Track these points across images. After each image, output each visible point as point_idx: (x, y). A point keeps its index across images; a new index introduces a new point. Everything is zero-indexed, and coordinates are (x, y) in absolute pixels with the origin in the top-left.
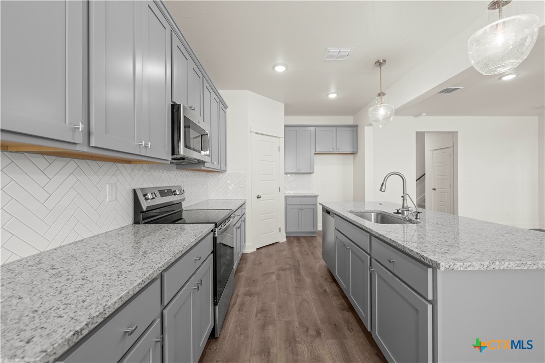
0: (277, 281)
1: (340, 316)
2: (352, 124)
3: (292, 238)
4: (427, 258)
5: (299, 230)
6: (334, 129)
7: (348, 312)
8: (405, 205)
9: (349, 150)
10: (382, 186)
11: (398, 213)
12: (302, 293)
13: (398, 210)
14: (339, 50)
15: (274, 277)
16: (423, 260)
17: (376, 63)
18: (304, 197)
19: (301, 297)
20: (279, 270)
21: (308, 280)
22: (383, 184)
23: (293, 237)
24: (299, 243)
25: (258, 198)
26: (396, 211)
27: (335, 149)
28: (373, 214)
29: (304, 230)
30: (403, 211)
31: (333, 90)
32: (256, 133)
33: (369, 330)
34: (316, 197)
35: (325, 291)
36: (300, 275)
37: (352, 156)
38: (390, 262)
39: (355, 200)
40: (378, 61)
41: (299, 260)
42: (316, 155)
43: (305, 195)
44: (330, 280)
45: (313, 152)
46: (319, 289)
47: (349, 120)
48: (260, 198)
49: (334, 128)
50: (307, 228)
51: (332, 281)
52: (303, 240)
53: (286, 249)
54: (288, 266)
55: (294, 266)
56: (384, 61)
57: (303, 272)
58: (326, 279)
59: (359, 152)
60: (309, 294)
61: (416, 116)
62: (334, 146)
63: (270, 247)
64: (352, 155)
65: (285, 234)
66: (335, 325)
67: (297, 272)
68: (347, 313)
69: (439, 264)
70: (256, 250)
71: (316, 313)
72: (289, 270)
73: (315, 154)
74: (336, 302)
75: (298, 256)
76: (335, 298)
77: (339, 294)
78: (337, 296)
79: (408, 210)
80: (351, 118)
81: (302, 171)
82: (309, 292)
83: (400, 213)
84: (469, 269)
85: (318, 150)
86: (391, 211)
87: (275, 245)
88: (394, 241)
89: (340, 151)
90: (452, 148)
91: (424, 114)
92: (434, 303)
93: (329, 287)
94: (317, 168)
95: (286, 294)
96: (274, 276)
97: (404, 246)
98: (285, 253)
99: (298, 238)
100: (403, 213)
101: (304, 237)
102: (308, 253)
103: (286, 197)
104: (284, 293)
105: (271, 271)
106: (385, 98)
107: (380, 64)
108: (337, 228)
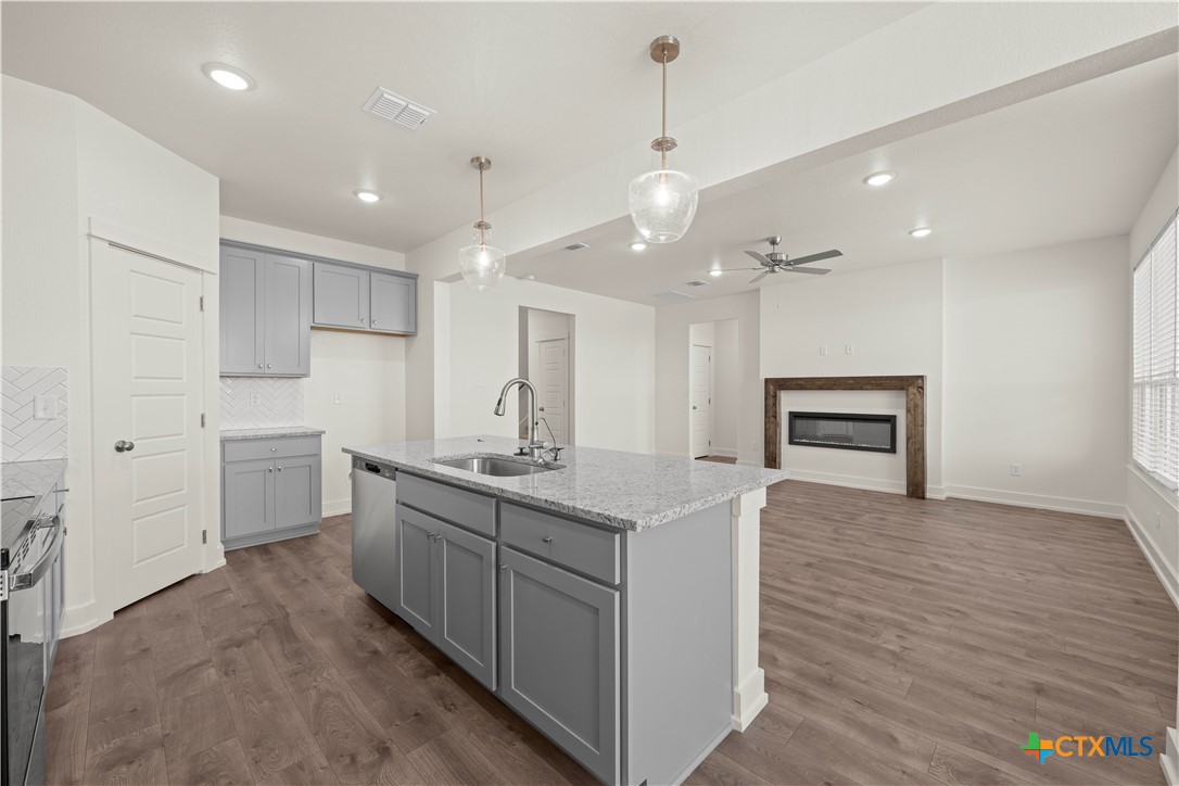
0: (225, 678)
1: (422, 690)
2: (403, 270)
3: (244, 553)
4: (615, 518)
5: (269, 527)
6: (363, 275)
7: (438, 674)
8: (536, 439)
9: (398, 328)
10: (499, 404)
11: (522, 453)
12: (315, 680)
13: (521, 449)
14: (405, 104)
15: (211, 674)
16: (608, 523)
17: (472, 160)
18: (283, 437)
19: (313, 692)
20: (225, 648)
21: (324, 645)
22: (500, 400)
23: (246, 549)
24: (271, 559)
25: (119, 449)
26: (519, 451)
27: (366, 321)
28: (475, 461)
29: (281, 525)
30: (532, 449)
31: (368, 184)
32: (112, 244)
33: (494, 689)
34: (318, 435)
35: (376, 652)
36: (297, 640)
37: (402, 341)
38: (546, 541)
39: (409, 438)
40: (478, 159)
41: (283, 603)
42: (315, 332)
43: (288, 431)
44: (379, 623)
45: (306, 323)
46: (360, 655)
47: (397, 262)
48: (129, 449)
49: (364, 272)
50: (288, 519)
51: (386, 624)
52: (282, 552)
53: (233, 587)
54: (252, 630)
55: (271, 622)
56: (489, 162)
57: (302, 628)
58: (371, 626)
59: (419, 334)
60: (336, 676)
61: (519, 278)
62: (365, 314)
63: (170, 593)
64: (403, 339)
65: (221, 548)
66: (417, 715)
67: (286, 633)
68: (436, 678)
69: (635, 523)
70: (112, 617)
71: (365, 711)
72: (258, 638)
73: (312, 328)
74: (406, 666)
75: (278, 593)
76: (402, 658)
77: (409, 646)
78: (406, 652)
79: (542, 447)
80: (402, 256)
81: (274, 370)
82: (334, 671)
83: (525, 454)
84: (664, 521)
85: (320, 320)
86: (510, 450)
87: (187, 584)
88: (553, 503)
89: (377, 327)
90: (566, 341)
91: (532, 277)
92: (622, 588)
93: (383, 641)
94: (316, 363)
95: (266, 703)
96: (212, 671)
97: (574, 508)
98: (231, 596)
99: (264, 550)
100: (531, 454)
101: (284, 543)
102: (305, 580)
103: (224, 442)
104: (260, 702)
105: (195, 662)
106: (488, 234)
107: (481, 164)
108: (401, 500)
